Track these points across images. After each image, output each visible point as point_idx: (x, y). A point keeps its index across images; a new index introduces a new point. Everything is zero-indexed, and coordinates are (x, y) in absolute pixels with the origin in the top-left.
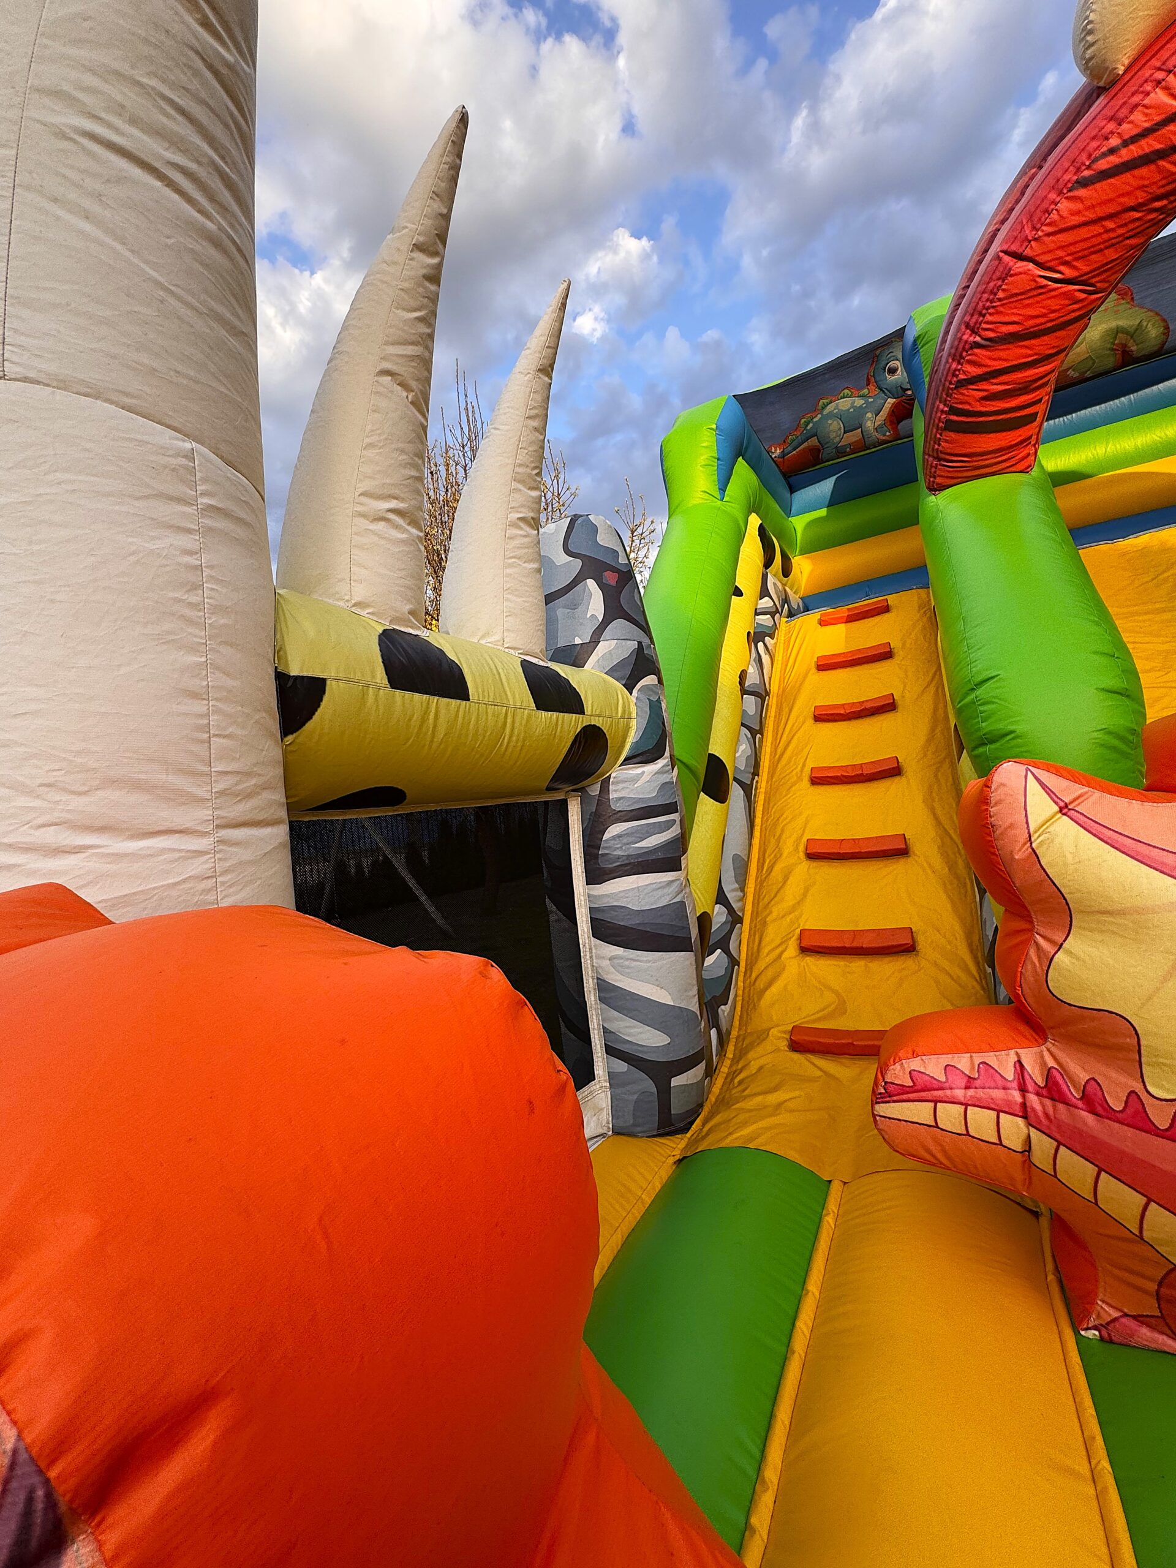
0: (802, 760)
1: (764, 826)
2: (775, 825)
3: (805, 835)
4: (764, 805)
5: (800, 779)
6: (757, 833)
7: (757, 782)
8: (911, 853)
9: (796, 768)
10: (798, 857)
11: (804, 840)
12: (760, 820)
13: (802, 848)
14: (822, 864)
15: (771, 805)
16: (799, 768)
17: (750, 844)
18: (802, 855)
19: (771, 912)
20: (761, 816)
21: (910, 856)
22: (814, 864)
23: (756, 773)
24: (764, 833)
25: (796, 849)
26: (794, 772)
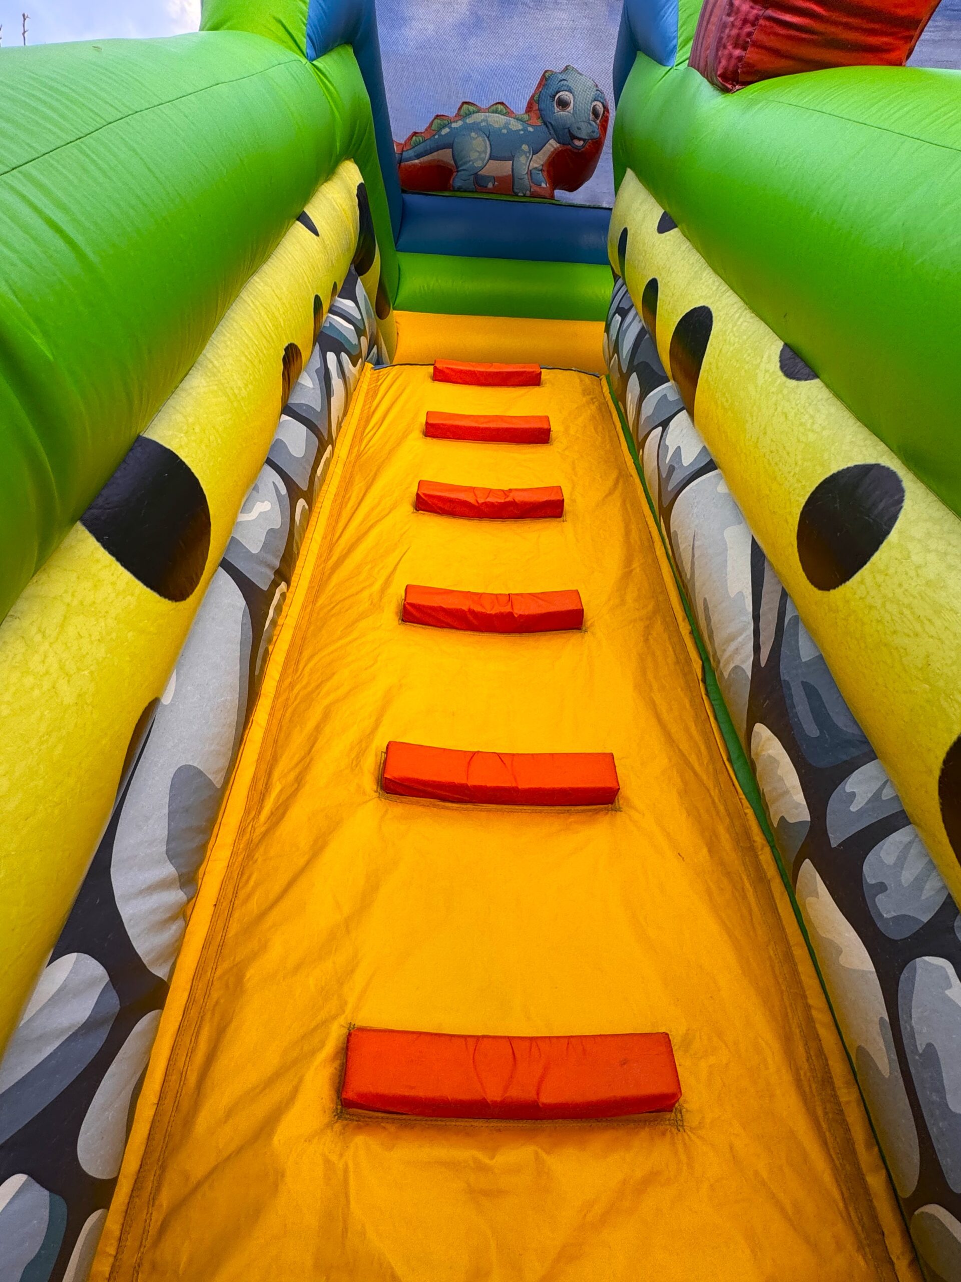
0: (385, 574)
1: (281, 700)
2: (309, 699)
3: (381, 730)
4: (289, 651)
5: (376, 606)
6: (261, 715)
7: (283, 595)
8: (620, 801)
9: (371, 585)
10: (359, 786)
11: (380, 743)
12: (274, 684)
13: (370, 763)
14: (418, 810)
15: (306, 654)
16: (377, 586)
17: (239, 741)
18: (369, 783)
19: (264, 947)
20: (277, 677)
21: (619, 810)
22: (399, 808)
23: (283, 574)
24: (278, 715)
25: (356, 763)
26: (366, 594)
